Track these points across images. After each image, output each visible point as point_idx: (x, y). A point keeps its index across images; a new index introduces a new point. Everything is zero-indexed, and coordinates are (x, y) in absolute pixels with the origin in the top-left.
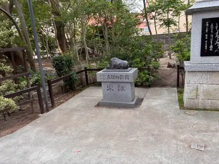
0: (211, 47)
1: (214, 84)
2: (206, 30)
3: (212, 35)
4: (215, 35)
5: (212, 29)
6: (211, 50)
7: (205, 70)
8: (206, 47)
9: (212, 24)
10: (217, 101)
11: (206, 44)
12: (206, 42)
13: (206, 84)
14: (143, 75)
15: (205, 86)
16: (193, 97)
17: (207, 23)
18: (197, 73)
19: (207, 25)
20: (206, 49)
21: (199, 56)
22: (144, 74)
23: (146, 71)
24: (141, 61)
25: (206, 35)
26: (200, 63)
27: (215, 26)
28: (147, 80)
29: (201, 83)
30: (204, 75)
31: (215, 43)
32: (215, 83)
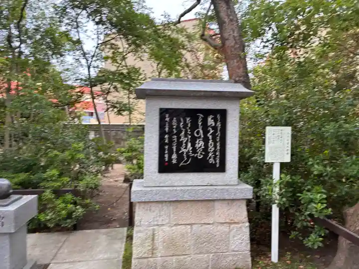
0: (174, 156)
1: (181, 225)
2: (165, 128)
3: (176, 137)
4: (179, 138)
5: (175, 127)
6: (174, 162)
7: (166, 199)
8: (166, 156)
9: (175, 119)
10: (186, 257)
11: (166, 152)
12: (167, 147)
13: (169, 225)
14: (63, 205)
15: (166, 228)
16: (146, 255)
17: (167, 116)
18: (153, 204)
19: (167, 119)
20: (167, 160)
21: (155, 173)
22: (64, 202)
23: (69, 197)
24: (61, 175)
25: (166, 136)
26: (158, 185)
27: (179, 122)
28: (69, 215)
29: (159, 224)
30: (165, 208)
31: (180, 151)
32: (183, 223)
